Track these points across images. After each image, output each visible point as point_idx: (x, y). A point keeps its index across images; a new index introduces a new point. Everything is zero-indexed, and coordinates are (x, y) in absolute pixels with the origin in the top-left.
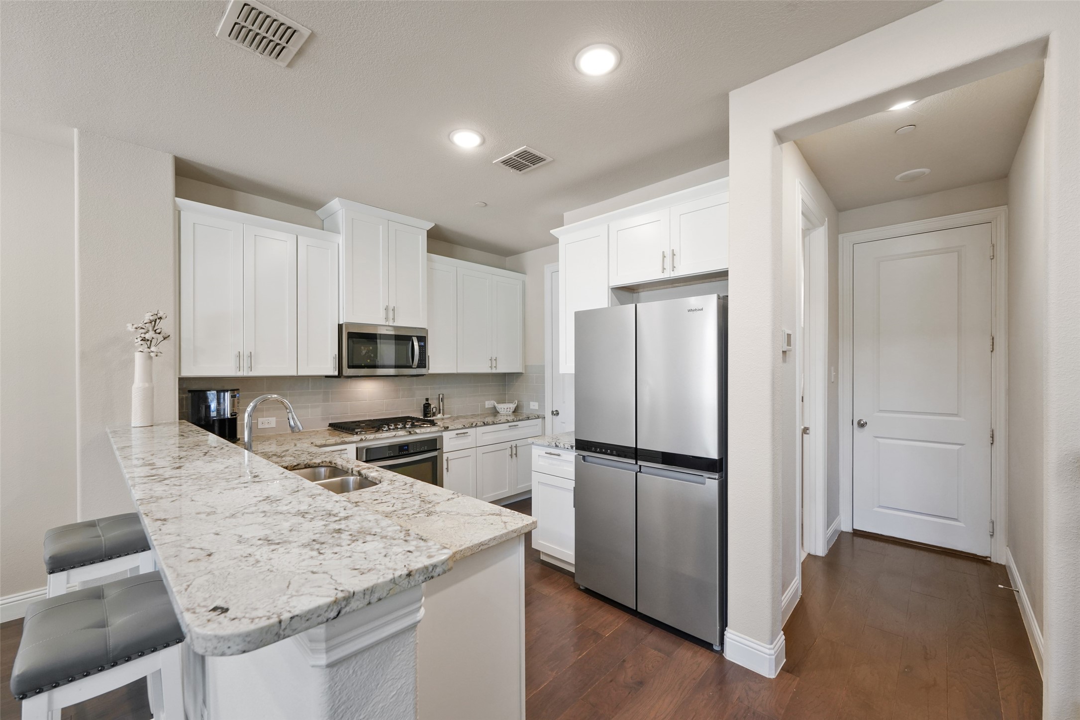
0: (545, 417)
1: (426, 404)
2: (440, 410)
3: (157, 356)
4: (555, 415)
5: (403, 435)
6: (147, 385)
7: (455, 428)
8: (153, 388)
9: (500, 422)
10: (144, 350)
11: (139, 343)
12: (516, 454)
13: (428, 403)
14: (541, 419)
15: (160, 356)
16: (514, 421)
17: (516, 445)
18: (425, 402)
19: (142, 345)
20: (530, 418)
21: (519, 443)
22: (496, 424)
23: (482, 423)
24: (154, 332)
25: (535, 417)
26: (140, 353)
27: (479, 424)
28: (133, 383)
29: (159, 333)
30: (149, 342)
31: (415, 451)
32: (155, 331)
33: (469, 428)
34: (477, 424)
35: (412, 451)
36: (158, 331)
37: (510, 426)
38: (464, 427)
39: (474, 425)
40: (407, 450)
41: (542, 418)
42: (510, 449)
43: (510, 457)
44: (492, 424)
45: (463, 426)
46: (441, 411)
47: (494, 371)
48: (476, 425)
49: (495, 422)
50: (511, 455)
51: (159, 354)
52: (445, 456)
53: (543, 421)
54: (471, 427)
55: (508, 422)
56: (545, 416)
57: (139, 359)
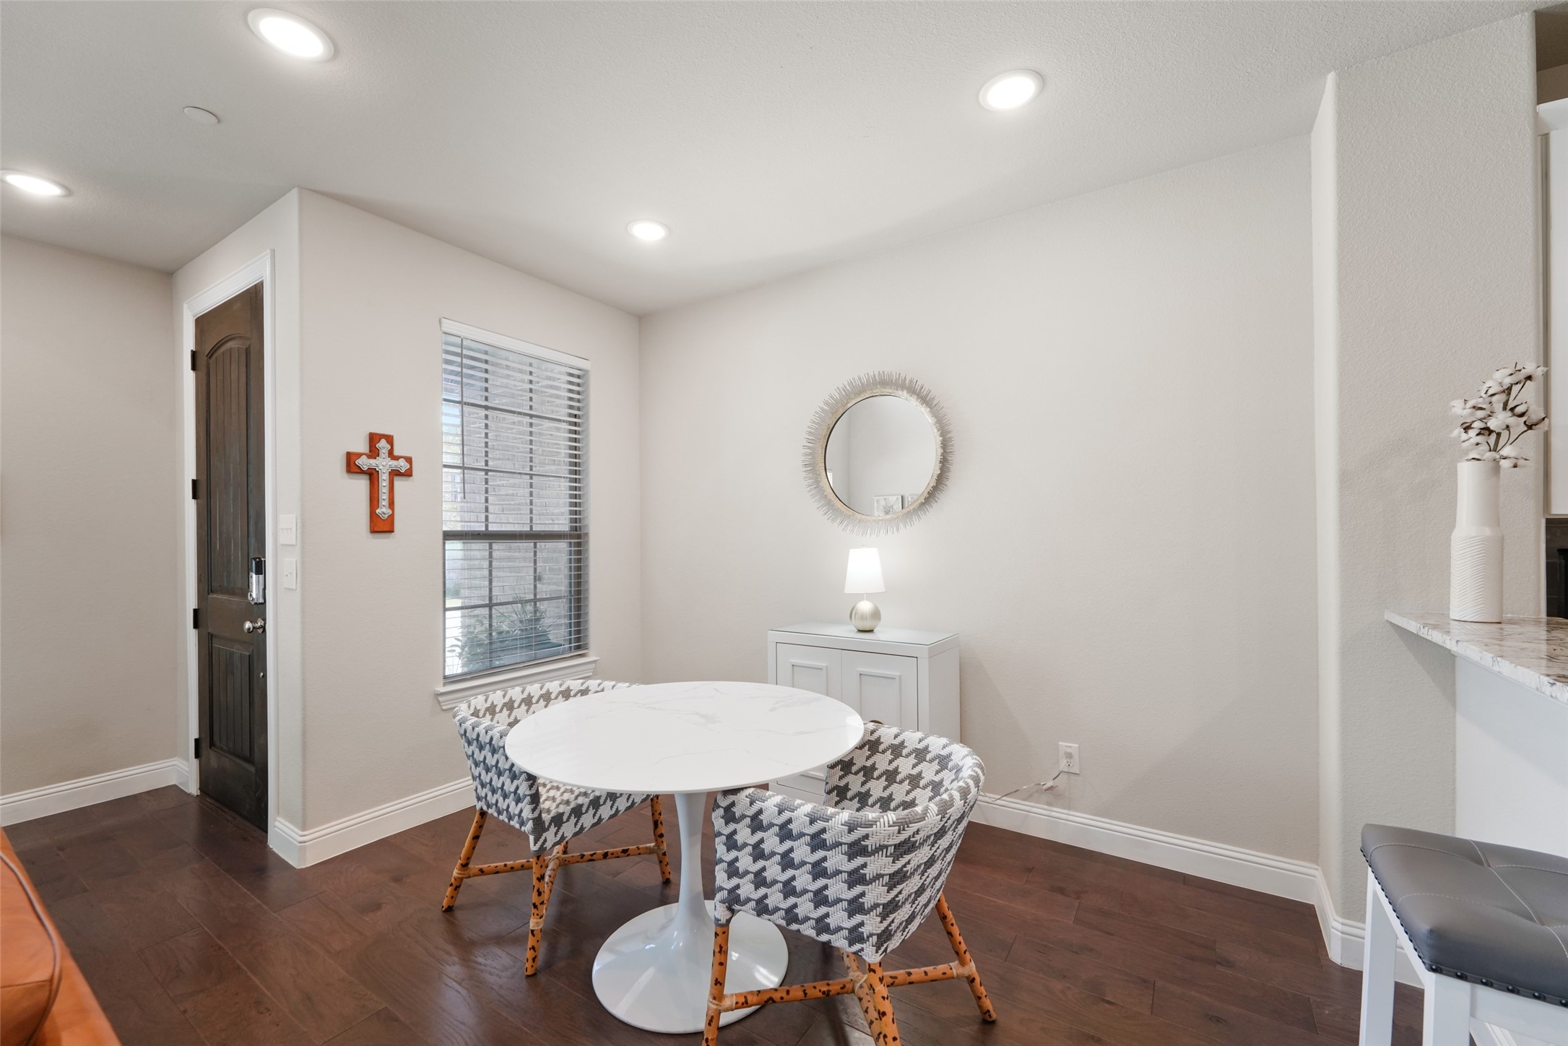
3: (1515, 466)
6: (1488, 532)
8: (1502, 539)
10: (1482, 455)
11: (1471, 440)
15: (1524, 466)
19: (1477, 444)
24: (1510, 414)
26: (1474, 462)
28: (1454, 527)
29: (1522, 415)
30: (1494, 437)
32: (1512, 409)
36: (1519, 410)
51: (1521, 462)
57: (1468, 476)
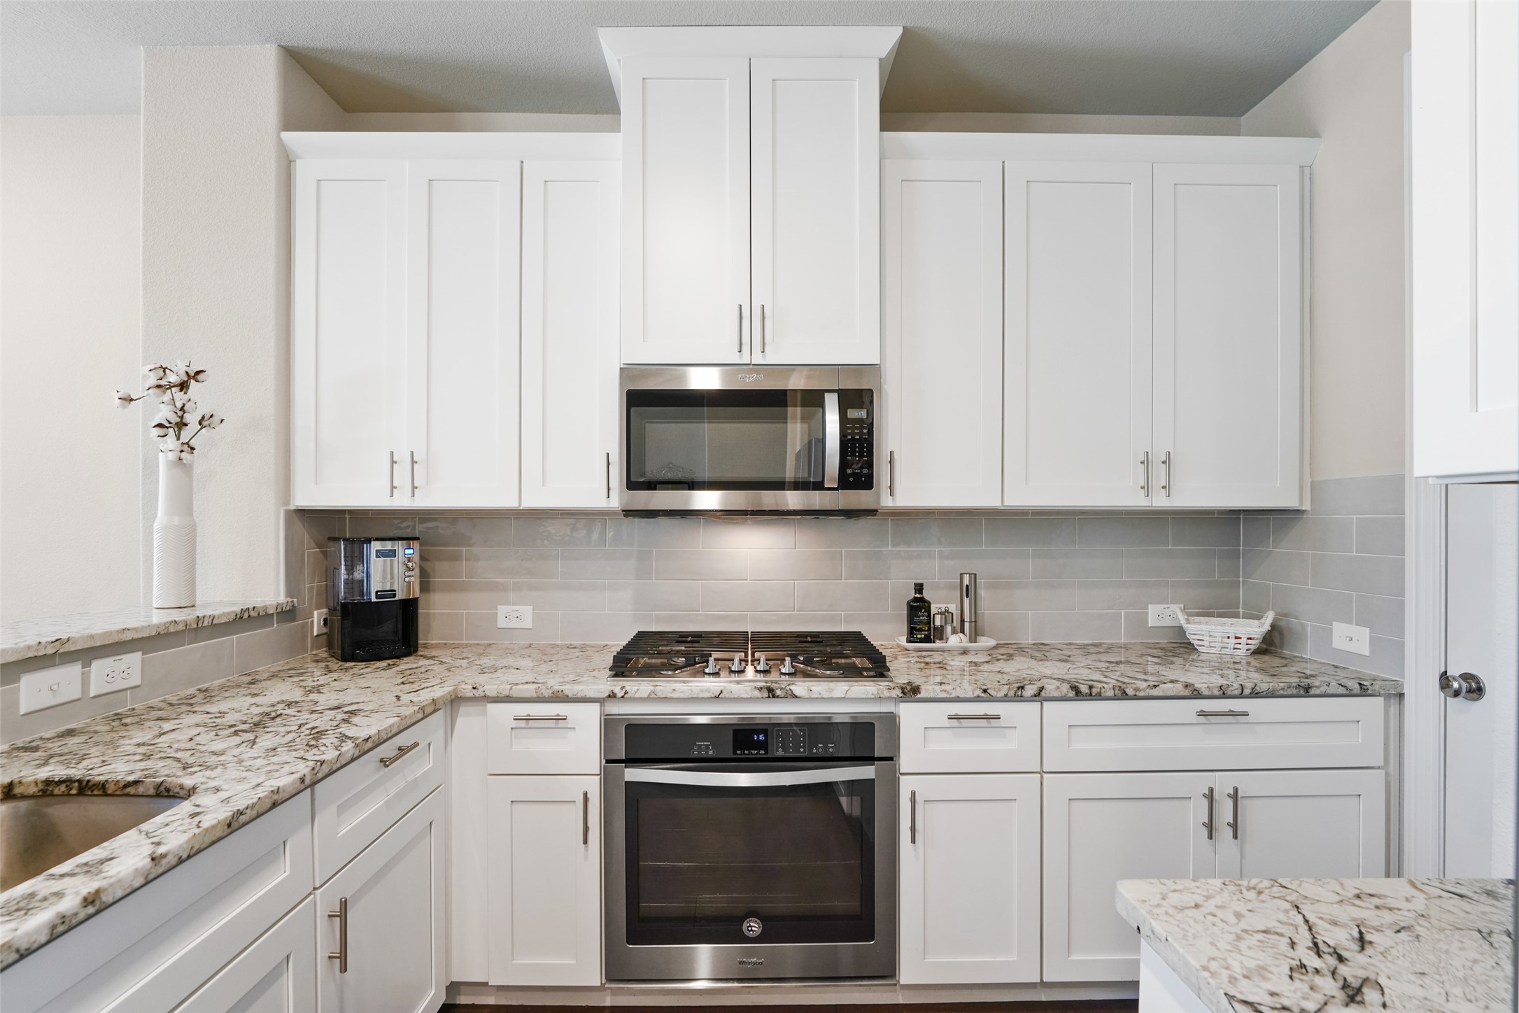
0: (1401, 696)
1: (916, 600)
2: (962, 621)
4: (1457, 694)
5: (745, 696)
7: (943, 695)
9: (1155, 692)
12: (1234, 826)
13: (922, 600)
14: (1379, 702)
16: (1224, 696)
17: (1236, 790)
18: (912, 594)
20: (1312, 692)
21: (1246, 783)
22: (1135, 698)
23: (1065, 688)
25: (1341, 690)
27: (1051, 688)
31: (791, 753)
33: (1005, 699)
34: (1041, 689)
35: (780, 753)
37: (1202, 714)
38: (986, 695)
39: (1030, 691)
40: (764, 745)
41: (1388, 697)
42: (1205, 803)
43: (1205, 832)
44: (1115, 698)
45: (979, 693)
46: (967, 625)
47: (1160, 501)
48: (1038, 694)
49: (1130, 692)
50: (1210, 827)
52: (906, 786)
53: (1394, 709)
54: (1017, 694)
55: (1196, 695)
56: (1405, 691)
